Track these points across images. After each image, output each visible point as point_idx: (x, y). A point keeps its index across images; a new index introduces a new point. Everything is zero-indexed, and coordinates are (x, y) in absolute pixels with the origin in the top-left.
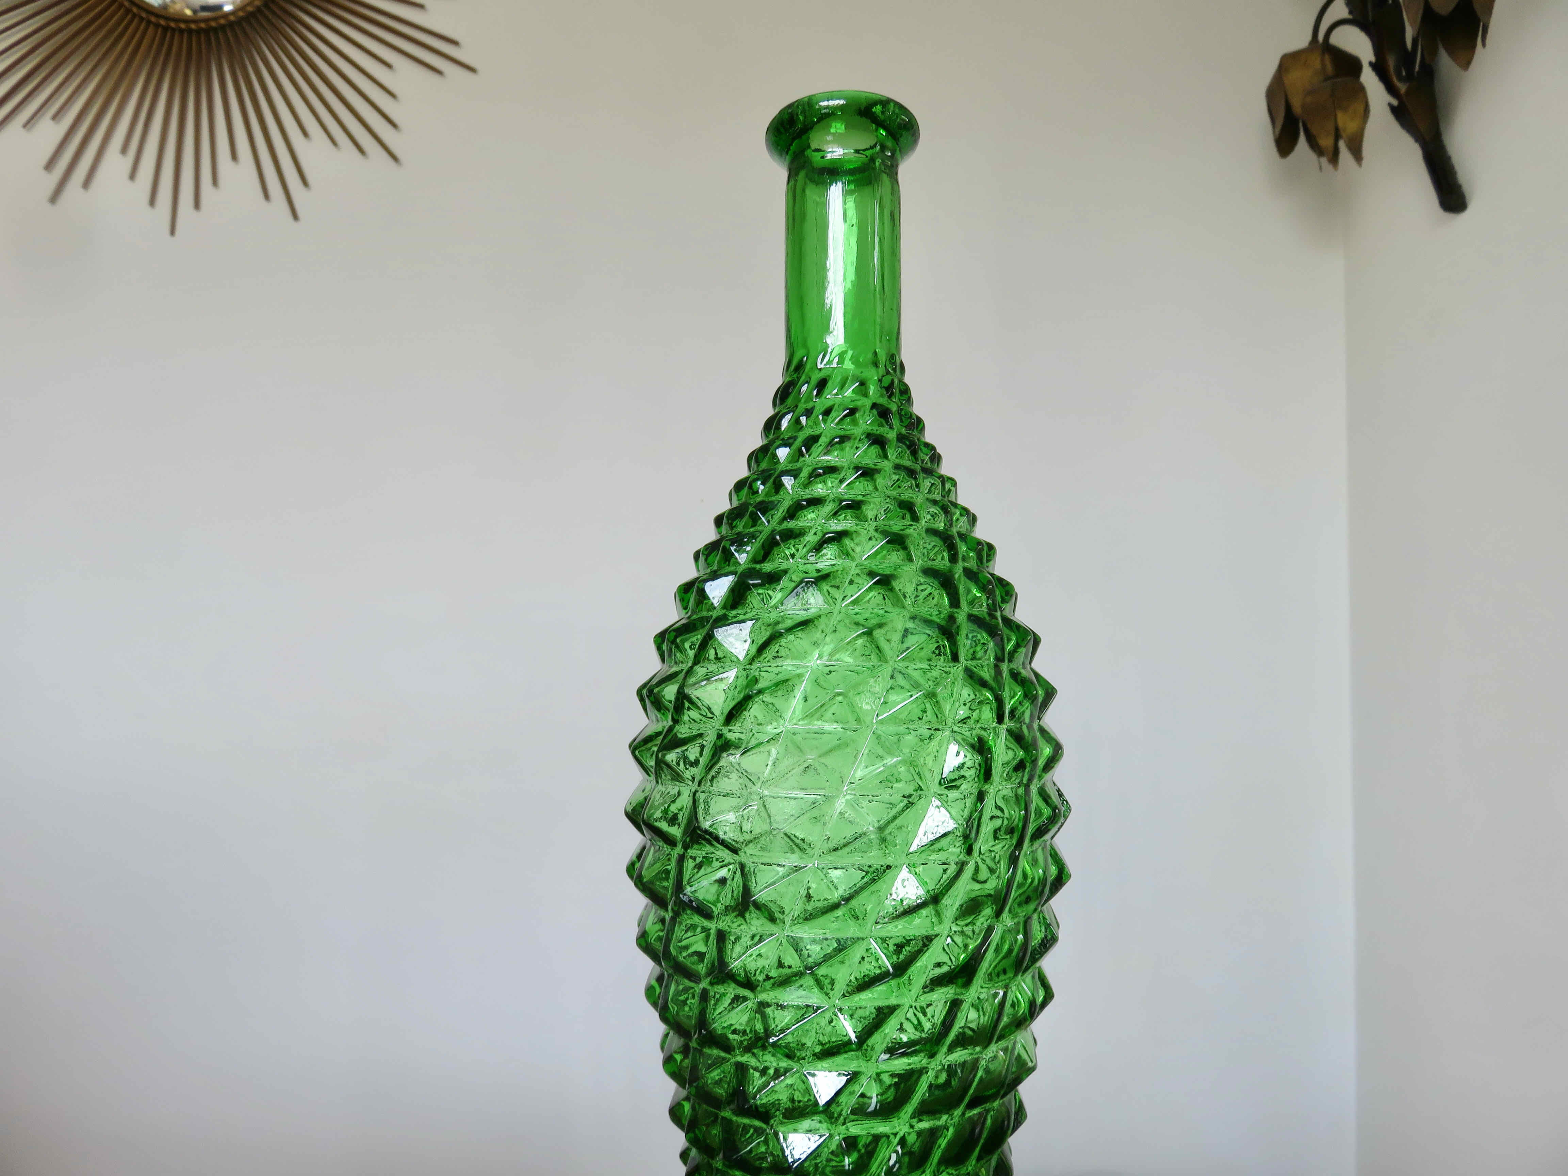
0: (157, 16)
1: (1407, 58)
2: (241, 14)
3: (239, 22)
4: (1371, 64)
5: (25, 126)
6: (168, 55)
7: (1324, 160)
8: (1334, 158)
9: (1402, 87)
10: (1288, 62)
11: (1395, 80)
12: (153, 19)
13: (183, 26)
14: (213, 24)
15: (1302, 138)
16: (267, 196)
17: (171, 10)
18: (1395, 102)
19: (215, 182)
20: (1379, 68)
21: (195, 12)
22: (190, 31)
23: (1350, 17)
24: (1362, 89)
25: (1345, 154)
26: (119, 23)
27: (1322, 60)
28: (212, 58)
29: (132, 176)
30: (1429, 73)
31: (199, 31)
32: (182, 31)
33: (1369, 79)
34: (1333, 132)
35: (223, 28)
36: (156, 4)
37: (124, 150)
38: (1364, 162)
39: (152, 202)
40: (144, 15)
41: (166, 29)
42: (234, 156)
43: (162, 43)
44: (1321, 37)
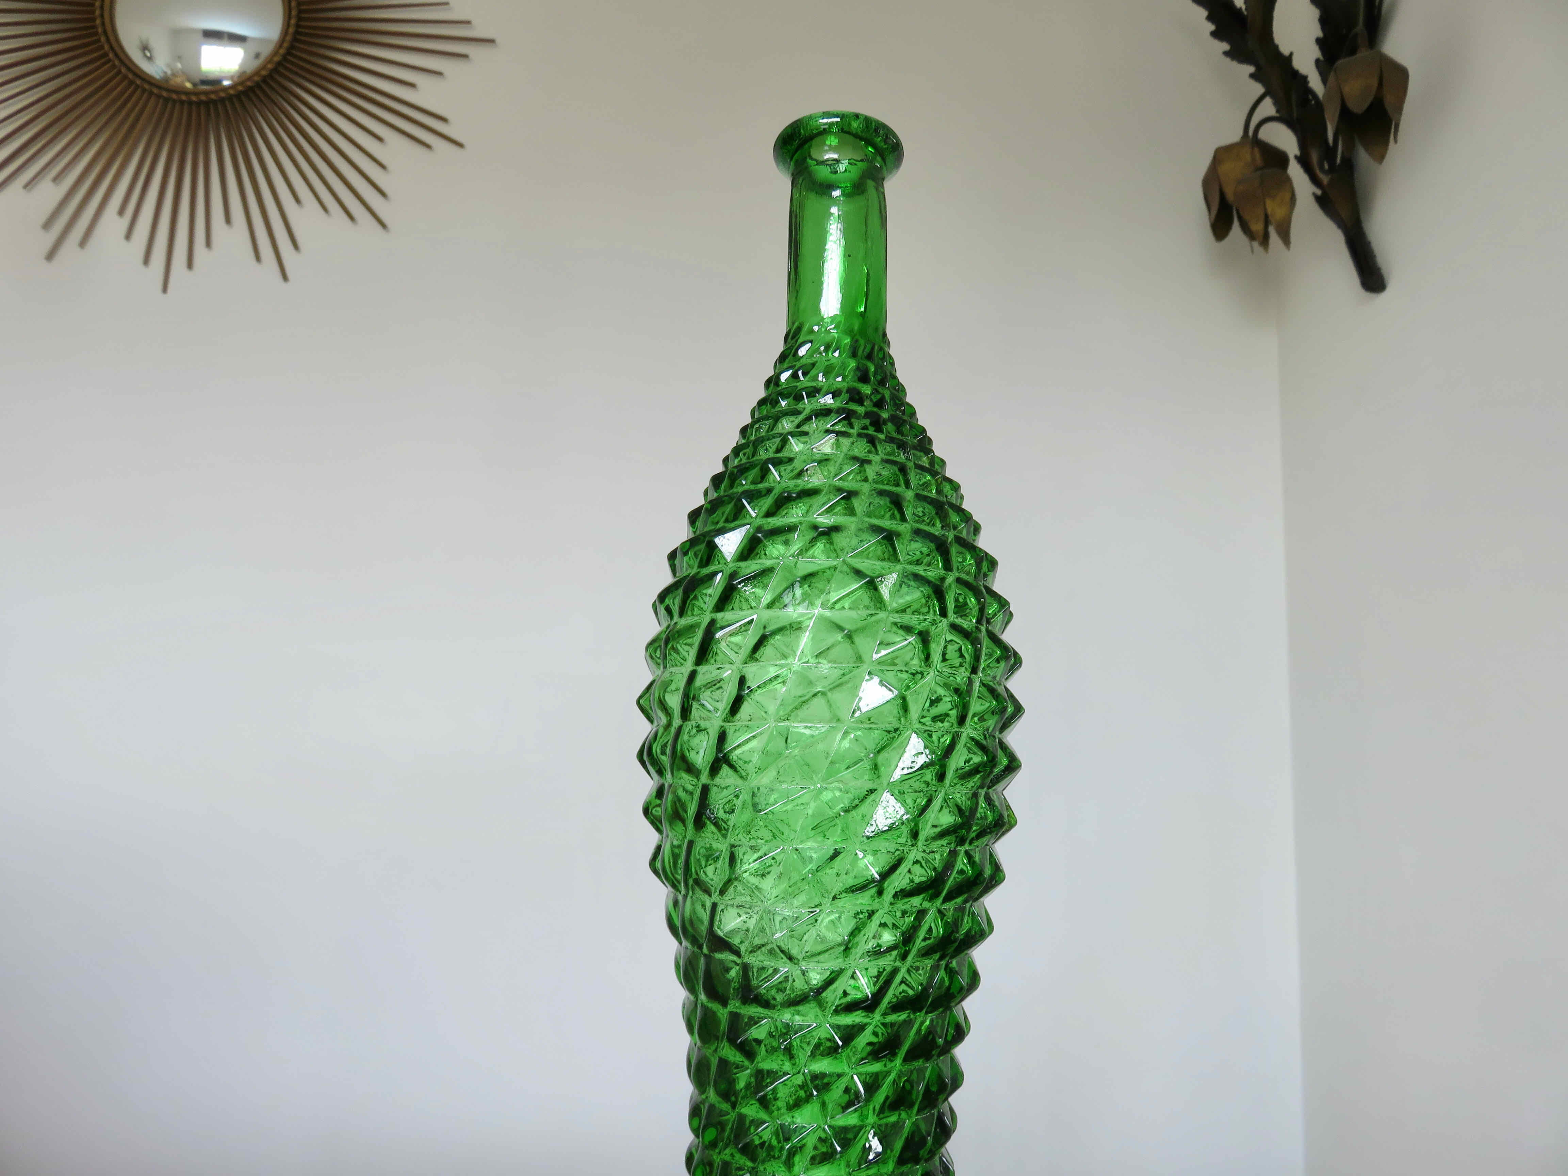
0: (159, 87)
1: (1329, 153)
2: (240, 88)
3: (238, 96)
4: (1296, 157)
5: (26, 186)
6: (169, 122)
7: (1256, 244)
8: (1265, 241)
9: (1325, 179)
10: (1221, 155)
11: (1318, 172)
12: (155, 91)
13: (184, 97)
14: (213, 96)
15: (1236, 224)
16: (258, 258)
17: (172, 83)
18: (1319, 192)
19: (208, 243)
20: (1304, 161)
21: (195, 85)
22: (190, 103)
23: (1278, 115)
24: (1288, 180)
25: (1274, 238)
26: (122, 93)
27: (1252, 154)
28: (210, 126)
29: (128, 236)
30: (1349, 166)
31: (199, 103)
32: (182, 102)
33: (1295, 171)
34: (1262, 217)
35: (222, 100)
36: (158, 77)
37: (121, 212)
38: (1292, 246)
39: (146, 260)
40: (147, 87)
41: (167, 100)
42: (228, 220)
43: (162, 113)
44: (1251, 133)
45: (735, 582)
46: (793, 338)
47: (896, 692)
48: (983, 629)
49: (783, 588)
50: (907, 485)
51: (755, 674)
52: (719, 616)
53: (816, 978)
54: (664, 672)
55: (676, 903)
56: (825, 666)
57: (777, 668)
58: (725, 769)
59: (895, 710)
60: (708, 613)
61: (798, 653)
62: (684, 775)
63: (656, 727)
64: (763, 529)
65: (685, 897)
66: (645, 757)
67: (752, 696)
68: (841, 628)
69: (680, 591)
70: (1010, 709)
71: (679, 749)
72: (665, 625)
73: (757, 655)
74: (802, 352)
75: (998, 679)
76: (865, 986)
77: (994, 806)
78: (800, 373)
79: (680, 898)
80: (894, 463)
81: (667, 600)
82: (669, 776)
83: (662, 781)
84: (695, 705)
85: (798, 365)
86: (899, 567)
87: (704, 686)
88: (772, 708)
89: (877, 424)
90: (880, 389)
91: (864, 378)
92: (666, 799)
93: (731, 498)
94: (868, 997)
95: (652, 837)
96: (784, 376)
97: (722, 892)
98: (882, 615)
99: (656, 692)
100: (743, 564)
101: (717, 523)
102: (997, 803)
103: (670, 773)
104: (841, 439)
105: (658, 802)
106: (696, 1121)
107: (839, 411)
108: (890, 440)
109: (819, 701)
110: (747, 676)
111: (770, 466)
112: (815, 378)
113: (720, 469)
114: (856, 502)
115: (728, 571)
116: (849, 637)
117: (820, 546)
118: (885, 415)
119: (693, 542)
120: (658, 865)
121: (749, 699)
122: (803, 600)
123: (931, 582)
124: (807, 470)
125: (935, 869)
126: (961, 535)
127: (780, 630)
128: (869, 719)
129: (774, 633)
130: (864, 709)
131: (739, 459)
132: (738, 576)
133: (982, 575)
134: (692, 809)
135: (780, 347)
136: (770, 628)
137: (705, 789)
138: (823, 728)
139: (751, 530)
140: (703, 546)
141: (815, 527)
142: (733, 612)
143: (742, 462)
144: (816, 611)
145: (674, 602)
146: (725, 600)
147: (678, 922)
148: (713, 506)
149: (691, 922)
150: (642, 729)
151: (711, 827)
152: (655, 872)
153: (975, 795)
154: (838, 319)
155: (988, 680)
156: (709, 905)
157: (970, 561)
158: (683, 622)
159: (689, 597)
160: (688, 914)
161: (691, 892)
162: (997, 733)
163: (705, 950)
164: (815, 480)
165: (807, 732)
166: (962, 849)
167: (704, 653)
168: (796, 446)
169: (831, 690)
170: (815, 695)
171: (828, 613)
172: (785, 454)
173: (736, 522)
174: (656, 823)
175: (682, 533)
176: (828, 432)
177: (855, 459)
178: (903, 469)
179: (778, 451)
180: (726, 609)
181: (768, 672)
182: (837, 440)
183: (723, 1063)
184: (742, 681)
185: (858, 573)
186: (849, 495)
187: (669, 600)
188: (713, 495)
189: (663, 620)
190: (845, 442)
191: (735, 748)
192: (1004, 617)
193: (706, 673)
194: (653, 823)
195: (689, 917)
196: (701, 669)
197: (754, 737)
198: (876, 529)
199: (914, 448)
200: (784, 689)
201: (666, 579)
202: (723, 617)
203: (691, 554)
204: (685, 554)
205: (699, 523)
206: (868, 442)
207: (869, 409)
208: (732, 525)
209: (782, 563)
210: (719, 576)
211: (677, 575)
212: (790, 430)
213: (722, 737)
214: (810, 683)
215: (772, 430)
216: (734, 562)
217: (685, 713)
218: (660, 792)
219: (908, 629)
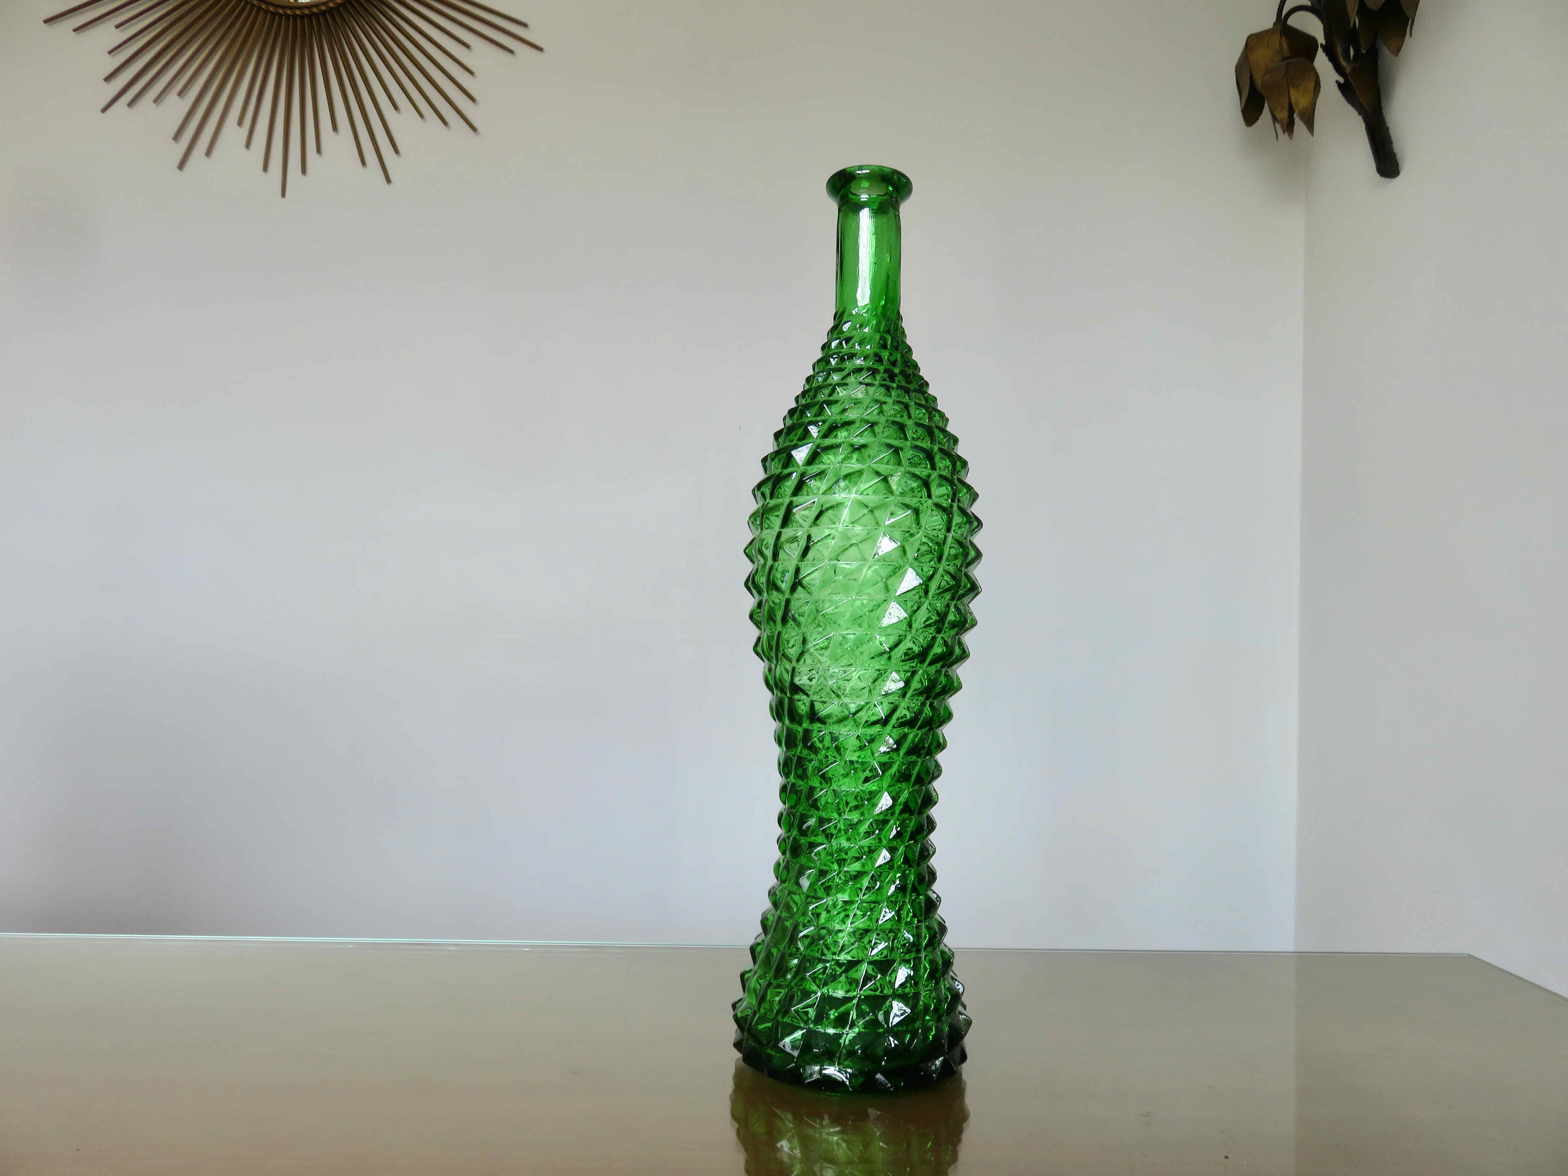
4: (1323, 44)
5: (155, 101)
7: (1283, 130)
8: (1289, 127)
9: (1348, 68)
11: (1342, 60)
15: (1266, 110)
16: (363, 163)
18: (1342, 80)
19: (319, 150)
20: (1330, 51)
22: (295, 17)
23: (1308, 4)
24: (1315, 70)
25: (1299, 125)
27: (1282, 41)
29: (248, 145)
30: (1374, 53)
31: (302, 17)
32: (288, 16)
33: (1322, 61)
34: (1287, 107)
35: (323, 13)
37: (240, 123)
38: (1316, 131)
39: (266, 168)
41: (274, 15)
42: (335, 127)
43: (270, 27)
44: (1282, 21)
45: (804, 479)
46: (839, 317)
47: (899, 544)
48: (955, 505)
49: (832, 482)
50: (910, 417)
51: (817, 533)
52: (795, 499)
53: (853, 708)
54: (761, 533)
55: (770, 670)
56: (858, 529)
57: (830, 530)
58: (800, 588)
59: (898, 553)
60: (788, 497)
61: (842, 521)
62: (775, 593)
63: (757, 566)
64: (820, 447)
65: (776, 666)
66: (750, 584)
67: (815, 546)
68: (867, 507)
69: (770, 484)
70: (972, 554)
71: (772, 578)
72: (760, 504)
73: (817, 522)
74: (846, 327)
75: (965, 536)
76: (881, 712)
77: (961, 612)
78: (844, 342)
79: (773, 666)
80: (901, 403)
81: (762, 488)
82: (765, 595)
83: (761, 598)
84: (781, 551)
85: (843, 336)
86: (902, 469)
87: (786, 541)
88: (826, 553)
89: (892, 377)
90: (894, 353)
91: (884, 346)
92: (764, 608)
93: (800, 425)
94: (883, 717)
95: (754, 632)
96: (834, 344)
97: (798, 660)
98: (892, 498)
99: (757, 545)
100: (809, 468)
101: (792, 441)
102: (963, 611)
103: (766, 593)
104: (868, 388)
105: (759, 610)
106: (784, 794)
107: (869, 369)
108: (899, 387)
109: (853, 548)
110: (811, 534)
111: (825, 406)
112: (853, 347)
113: (793, 405)
114: (876, 428)
115: (800, 472)
116: (872, 511)
117: (855, 456)
118: (897, 371)
119: (777, 453)
120: (759, 649)
121: (813, 548)
122: (845, 490)
123: (922, 478)
124: (847, 409)
125: (922, 647)
126: (944, 448)
127: (832, 507)
128: (884, 559)
129: (827, 509)
130: (881, 553)
131: (805, 399)
132: (806, 475)
133: (956, 472)
134: (779, 614)
135: (831, 323)
136: (825, 506)
137: (788, 602)
138: (855, 564)
139: (814, 446)
140: (784, 455)
141: (852, 446)
142: (803, 496)
143: (808, 402)
144: (852, 496)
145: (767, 490)
146: (798, 489)
147: (772, 683)
148: (790, 430)
149: (780, 681)
150: (747, 568)
151: (791, 622)
152: (757, 654)
153: (948, 606)
154: (869, 306)
155: (958, 537)
156: (789, 668)
157: (948, 463)
158: (772, 503)
159: (776, 487)
160: (778, 676)
161: (780, 662)
162: (964, 568)
163: (788, 694)
164: (851, 415)
165: (847, 567)
166: (940, 636)
167: (786, 520)
168: (841, 393)
169: (860, 542)
170: (852, 545)
171: (860, 497)
172: (834, 397)
173: (804, 441)
174: (758, 624)
175: (770, 447)
176: (861, 383)
177: (877, 401)
178: (907, 407)
179: (830, 395)
180: (799, 494)
181: (824, 532)
182: (866, 390)
183: (800, 759)
184: (809, 537)
185: (878, 473)
186: (873, 425)
187: (764, 489)
188: (789, 422)
189: (760, 501)
190: (871, 390)
191: (805, 577)
192: (970, 497)
193: (787, 533)
194: (755, 623)
195: (779, 678)
196: (784, 531)
197: (816, 570)
198: (889, 446)
199: (916, 391)
200: (833, 542)
201: (761, 476)
202: (797, 500)
203: (776, 460)
204: (773, 460)
205: (781, 440)
206: (886, 390)
207: (887, 367)
208: (801, 443)
209: (832, 467)
210: (794, 475)
211: (768, 472)
212: (838, 382)
213: (798, 571)
214: (849, 538)
215: (826, 381)
216: (803, 466)
217: (775, 556)
218: (760, 605)
219: (908, 507)
